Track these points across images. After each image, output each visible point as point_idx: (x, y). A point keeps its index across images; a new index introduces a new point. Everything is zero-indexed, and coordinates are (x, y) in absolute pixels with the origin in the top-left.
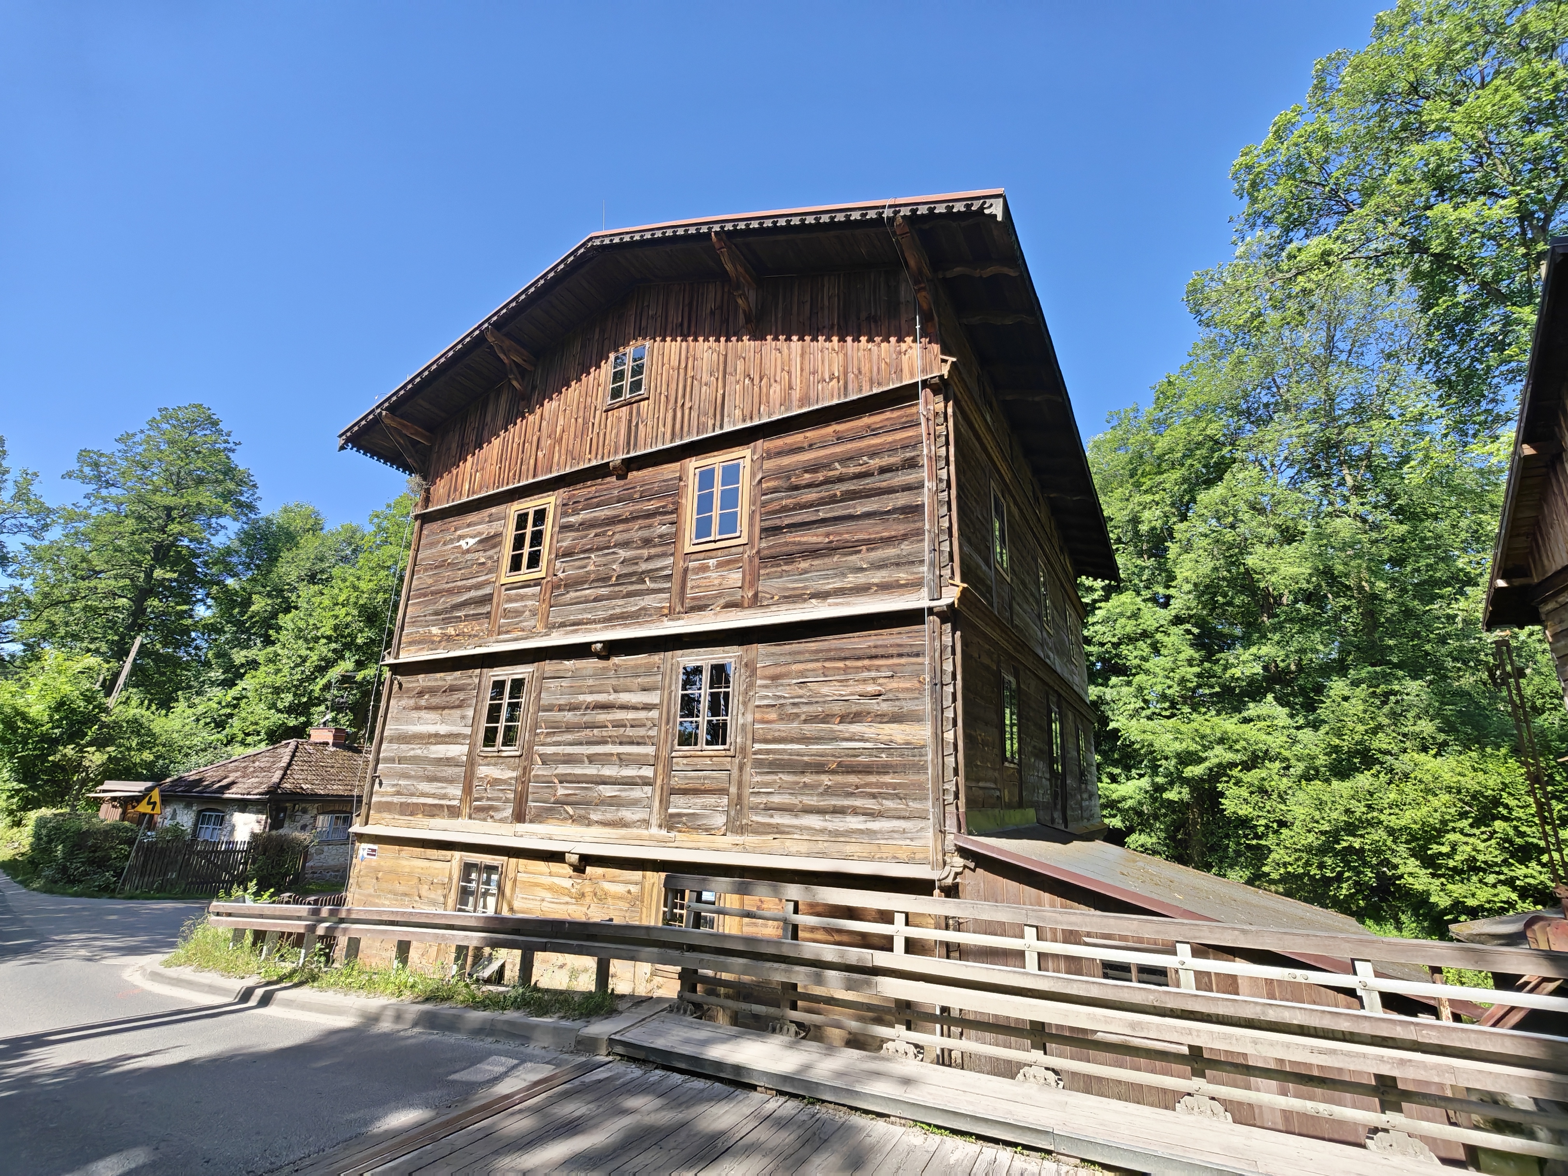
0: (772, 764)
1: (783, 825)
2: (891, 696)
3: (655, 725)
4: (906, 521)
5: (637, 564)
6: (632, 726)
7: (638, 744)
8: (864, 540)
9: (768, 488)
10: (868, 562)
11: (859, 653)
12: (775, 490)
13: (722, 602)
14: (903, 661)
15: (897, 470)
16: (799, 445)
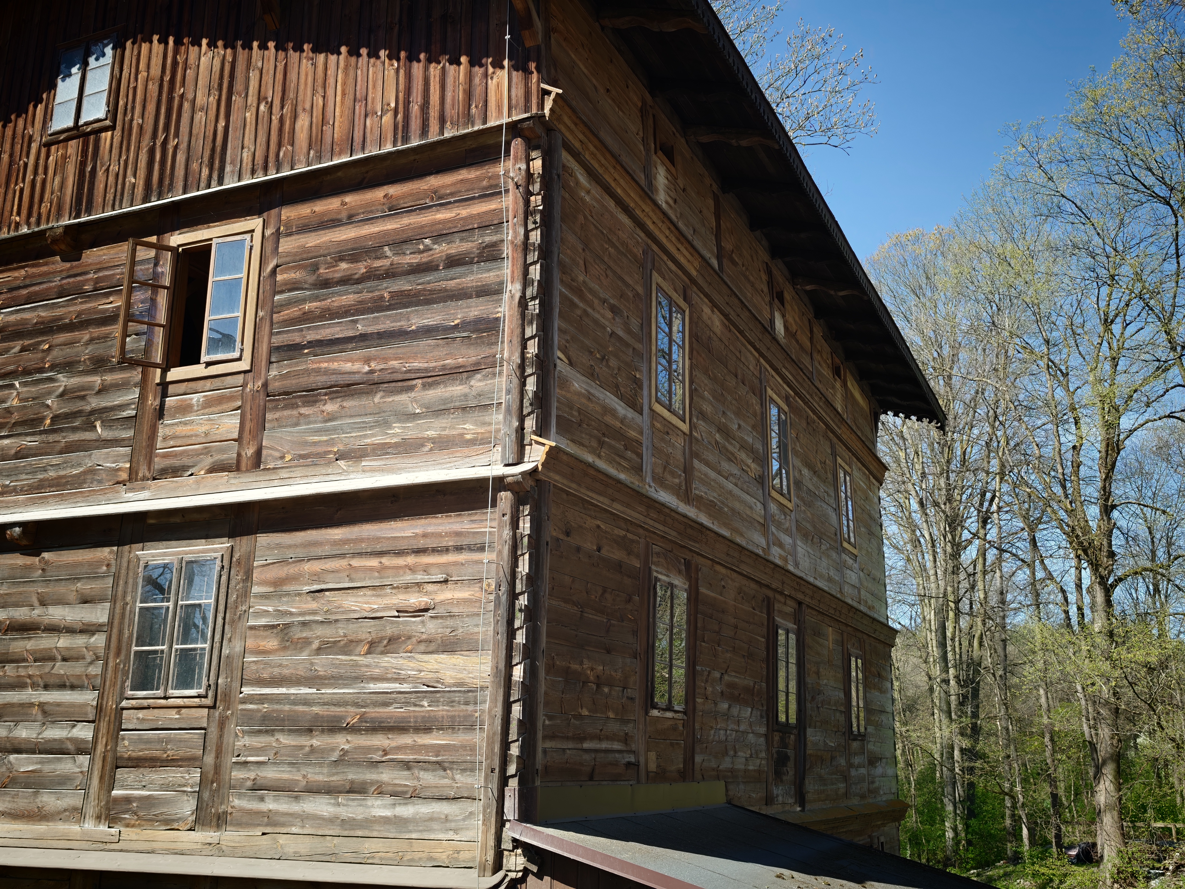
0: (266, 718)
1: (277, 813)
2: (441, 610)
3: (98, 658)
4: (479, 342)
5: (83, 398)
6: (64, 659)
7: (73, 687)
8: (418, 370)
9: (285, 283)
10: (421, 406)
11: (403, 545)
12: (294, 286)
13: (208, 461)
14: (462, 557)
15: (471, 263)
16: (334, 217)
